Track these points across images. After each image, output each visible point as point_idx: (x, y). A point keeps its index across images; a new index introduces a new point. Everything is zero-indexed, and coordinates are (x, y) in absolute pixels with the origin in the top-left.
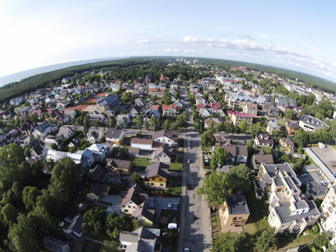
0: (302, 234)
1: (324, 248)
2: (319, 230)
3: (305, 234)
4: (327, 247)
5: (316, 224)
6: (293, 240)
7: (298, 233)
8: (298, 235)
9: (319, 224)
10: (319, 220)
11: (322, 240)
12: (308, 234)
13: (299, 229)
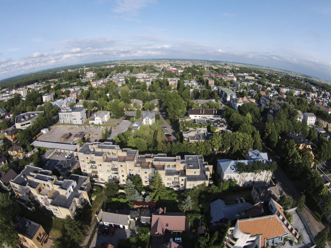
0: (91, 201)
1: (120, 191)
2: (101, 187)
3: (93, 199)
4: (123, 189)
5: (93, 186)
6: (91, 210)
7: (88, 203)
8: (90, 204)
9: (95, 184)
10: (92, 181)
11: (113, 189)
12: (95, 196)
13: (85, 200)
